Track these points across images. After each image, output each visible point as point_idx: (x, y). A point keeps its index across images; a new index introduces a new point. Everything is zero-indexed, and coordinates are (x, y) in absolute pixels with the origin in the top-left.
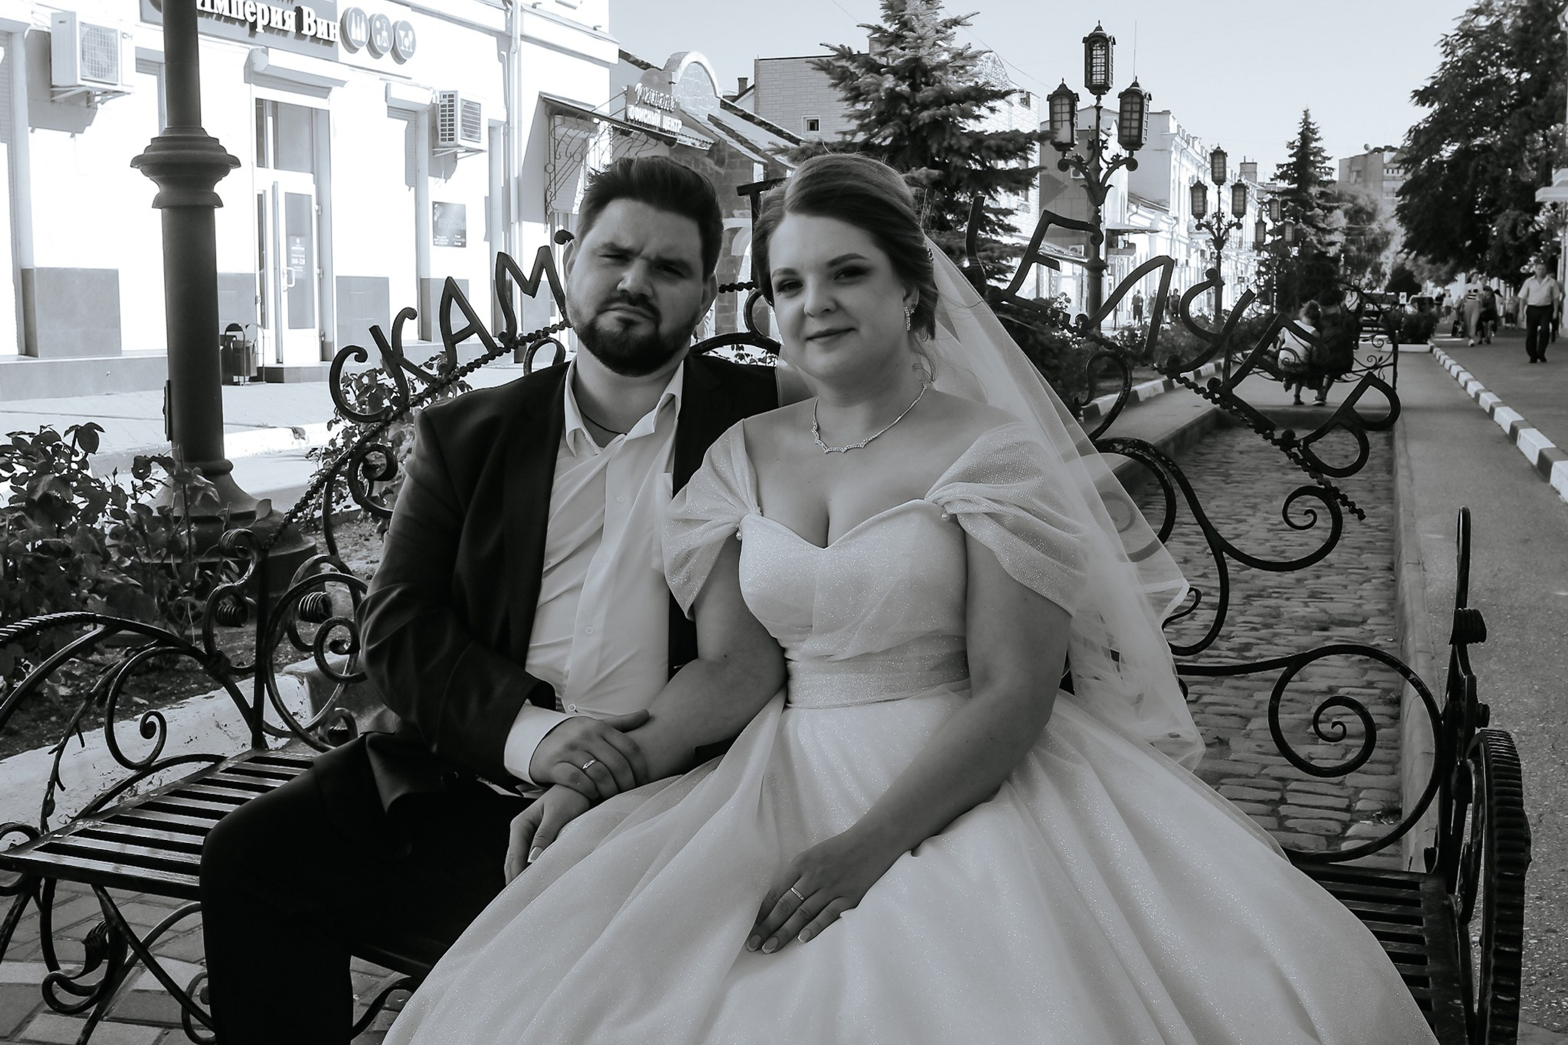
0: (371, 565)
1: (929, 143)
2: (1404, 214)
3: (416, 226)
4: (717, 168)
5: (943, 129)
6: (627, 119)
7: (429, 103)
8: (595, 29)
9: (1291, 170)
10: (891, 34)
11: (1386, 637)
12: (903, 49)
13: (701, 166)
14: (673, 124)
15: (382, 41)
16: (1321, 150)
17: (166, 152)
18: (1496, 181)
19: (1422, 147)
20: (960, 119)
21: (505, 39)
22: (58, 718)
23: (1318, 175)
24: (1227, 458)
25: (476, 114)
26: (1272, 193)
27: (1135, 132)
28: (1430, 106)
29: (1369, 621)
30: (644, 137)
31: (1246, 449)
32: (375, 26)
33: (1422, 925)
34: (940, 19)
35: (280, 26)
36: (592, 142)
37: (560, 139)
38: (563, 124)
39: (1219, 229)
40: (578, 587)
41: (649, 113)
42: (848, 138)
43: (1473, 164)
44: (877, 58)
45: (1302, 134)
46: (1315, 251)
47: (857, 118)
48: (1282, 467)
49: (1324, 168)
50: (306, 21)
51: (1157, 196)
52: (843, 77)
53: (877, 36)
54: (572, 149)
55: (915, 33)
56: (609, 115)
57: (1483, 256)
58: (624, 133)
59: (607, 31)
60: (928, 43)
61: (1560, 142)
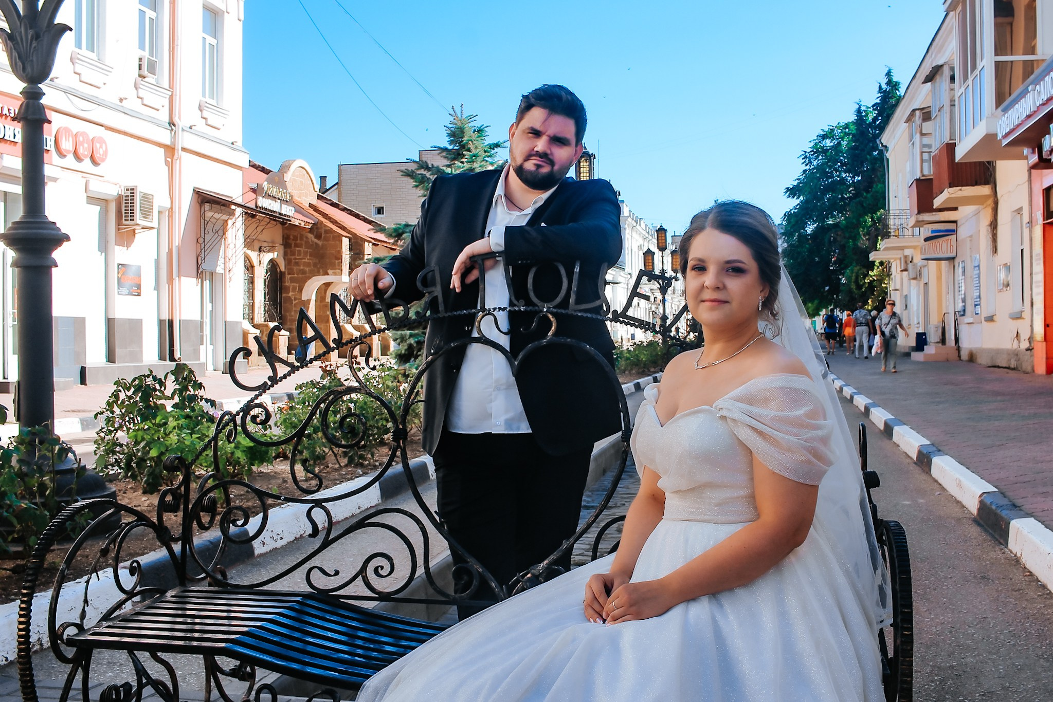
3: (105, 282)
4: (316, 240)
6: (257, 207)
7: (116, 194)
8: (233, 144)
10: (454, 152)
12: (462, 163)
13: (305, 239)
14: (288, 210)
15: (83, 151)
18: (843, 248)
19: (794, 225)
21: (170, 150)
25: (149, 202)
28: (798, 198)
30: (268, 219)
32: (79, 140)
34: (487, 143)
35: (12, 139)
36: (230, 222)
37: (208, 220)
38: (210, 210)
41: (272, 202)
43: (827, 236)
44: (444, 168)
52: (422, 181)
53: (444, 154)
54: (217, 227)
55: (471, 152)
56: (243, 204)
57: (837, 296)
58: (253, 216)
59: (241, 146)
60: (479, 159)
61: (883, 221)
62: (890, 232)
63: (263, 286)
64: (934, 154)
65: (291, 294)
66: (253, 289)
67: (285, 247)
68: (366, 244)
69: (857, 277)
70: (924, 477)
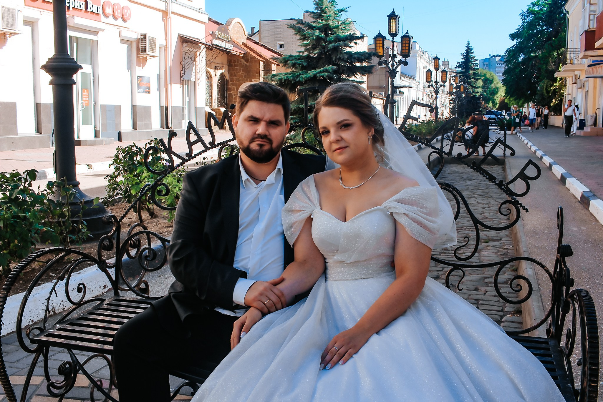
0: (128, 220)
1: (332, 56)
2: (505, 81)
3: (131, 85)
4: (246, 63)
5: (337, 51)
6: (212, 45)
7: (136, 38)
8: (199, 9)
9: (463, 64)
10: (317, 14)
11: (509, 245)
12: (322, 20)
13: (240, 62)
14: (230, 46)
15: (118, 14)
16: (474, 57)
17: (55, 64)
18: (539, 69)
19: (511, 57)
20: (344, 47)
21: (165, 13)
22: (23, 282)
23: (473, 66)
24: (444, 176)
25: (154, 44)
26: (455, 73)
27: (407, 51)
28: (516, 40)
29: (503, 239)
30: (218, 51)
31: (450, 172)
32: (115, 8)
33: (552, 357)
34: (336, 9)
35: (79, 8)
36: (198, 53)
37: (186, 52)
38: (187, 46)
39: (437, 87)
40: (251, 238)
41: (221, 42)
42: (301, 54)
43: (531, 63)
44: (312, 23)
45: (467, 50)
46: (472, 95)
47: (304, 46)
48: (465, 179)
49: (475, 63)
50: (89, 6)
51: (412, 74)
52: (299, 31)
53: (312, 15)
54: (191, 56)
55: (327, 14)
56: (205, 43)
57: (534, 97)
58: (211, 49)
59: (204, 10)
60: (332, 18)
61: (564, 55)
62: (567, 61)
63: (217, 88)
64: (597, 16)
65: (232, 92)
66: (212, 90)
67: (229, 67)
68: (273, 65)
69: (547, 87)
70: (584, 212)
